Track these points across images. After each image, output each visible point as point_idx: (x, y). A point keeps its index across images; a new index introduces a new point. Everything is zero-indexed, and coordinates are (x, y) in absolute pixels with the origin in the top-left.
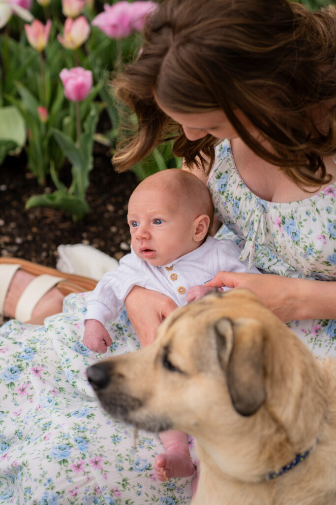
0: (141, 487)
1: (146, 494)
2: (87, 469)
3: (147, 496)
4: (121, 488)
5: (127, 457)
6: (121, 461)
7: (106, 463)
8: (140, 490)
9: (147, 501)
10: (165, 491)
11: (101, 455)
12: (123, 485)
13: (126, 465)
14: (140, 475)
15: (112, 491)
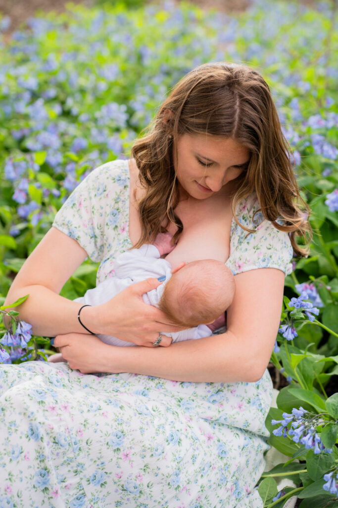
0: (98, 425)
1: (100, 430)
2: (60, 412)
3: (102, 432)
4: (82, 428)
5: (84, 403)
6: (81, 406)
7: (72, 408)
8: (96, 428)
9: (101, 437)
10: (116, 426)
11: (67, 402)
12: (84, 425)
13: (85, 409)
14: (95, 415)
15: (77, 432)
